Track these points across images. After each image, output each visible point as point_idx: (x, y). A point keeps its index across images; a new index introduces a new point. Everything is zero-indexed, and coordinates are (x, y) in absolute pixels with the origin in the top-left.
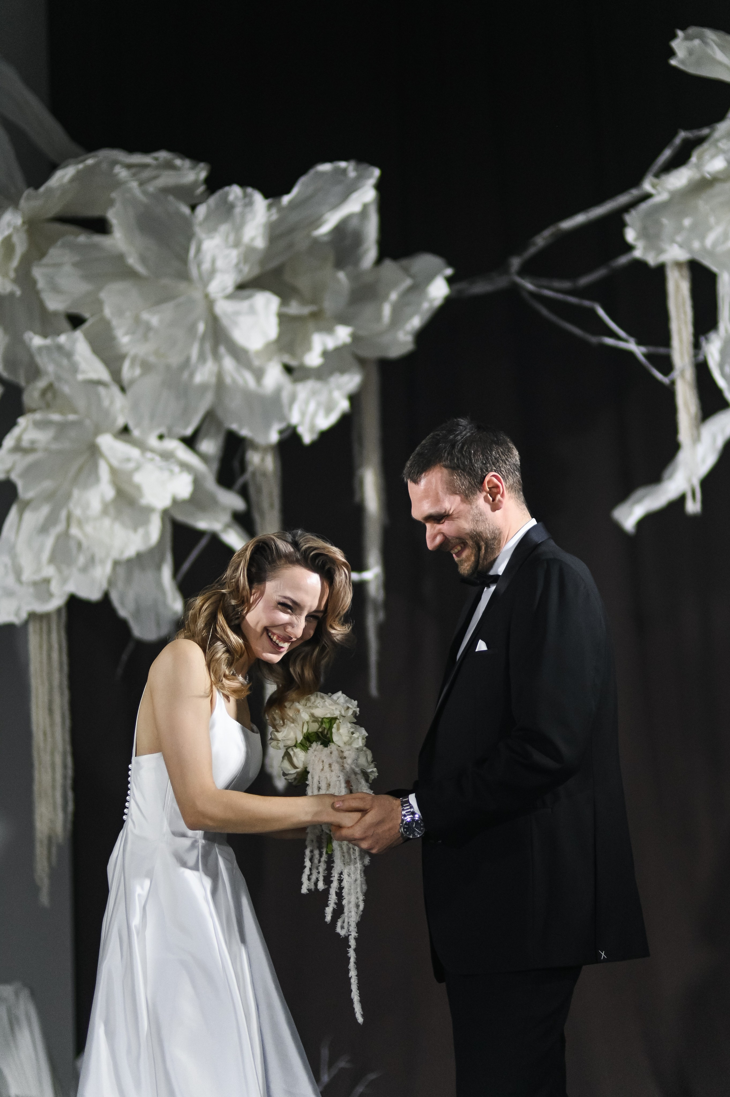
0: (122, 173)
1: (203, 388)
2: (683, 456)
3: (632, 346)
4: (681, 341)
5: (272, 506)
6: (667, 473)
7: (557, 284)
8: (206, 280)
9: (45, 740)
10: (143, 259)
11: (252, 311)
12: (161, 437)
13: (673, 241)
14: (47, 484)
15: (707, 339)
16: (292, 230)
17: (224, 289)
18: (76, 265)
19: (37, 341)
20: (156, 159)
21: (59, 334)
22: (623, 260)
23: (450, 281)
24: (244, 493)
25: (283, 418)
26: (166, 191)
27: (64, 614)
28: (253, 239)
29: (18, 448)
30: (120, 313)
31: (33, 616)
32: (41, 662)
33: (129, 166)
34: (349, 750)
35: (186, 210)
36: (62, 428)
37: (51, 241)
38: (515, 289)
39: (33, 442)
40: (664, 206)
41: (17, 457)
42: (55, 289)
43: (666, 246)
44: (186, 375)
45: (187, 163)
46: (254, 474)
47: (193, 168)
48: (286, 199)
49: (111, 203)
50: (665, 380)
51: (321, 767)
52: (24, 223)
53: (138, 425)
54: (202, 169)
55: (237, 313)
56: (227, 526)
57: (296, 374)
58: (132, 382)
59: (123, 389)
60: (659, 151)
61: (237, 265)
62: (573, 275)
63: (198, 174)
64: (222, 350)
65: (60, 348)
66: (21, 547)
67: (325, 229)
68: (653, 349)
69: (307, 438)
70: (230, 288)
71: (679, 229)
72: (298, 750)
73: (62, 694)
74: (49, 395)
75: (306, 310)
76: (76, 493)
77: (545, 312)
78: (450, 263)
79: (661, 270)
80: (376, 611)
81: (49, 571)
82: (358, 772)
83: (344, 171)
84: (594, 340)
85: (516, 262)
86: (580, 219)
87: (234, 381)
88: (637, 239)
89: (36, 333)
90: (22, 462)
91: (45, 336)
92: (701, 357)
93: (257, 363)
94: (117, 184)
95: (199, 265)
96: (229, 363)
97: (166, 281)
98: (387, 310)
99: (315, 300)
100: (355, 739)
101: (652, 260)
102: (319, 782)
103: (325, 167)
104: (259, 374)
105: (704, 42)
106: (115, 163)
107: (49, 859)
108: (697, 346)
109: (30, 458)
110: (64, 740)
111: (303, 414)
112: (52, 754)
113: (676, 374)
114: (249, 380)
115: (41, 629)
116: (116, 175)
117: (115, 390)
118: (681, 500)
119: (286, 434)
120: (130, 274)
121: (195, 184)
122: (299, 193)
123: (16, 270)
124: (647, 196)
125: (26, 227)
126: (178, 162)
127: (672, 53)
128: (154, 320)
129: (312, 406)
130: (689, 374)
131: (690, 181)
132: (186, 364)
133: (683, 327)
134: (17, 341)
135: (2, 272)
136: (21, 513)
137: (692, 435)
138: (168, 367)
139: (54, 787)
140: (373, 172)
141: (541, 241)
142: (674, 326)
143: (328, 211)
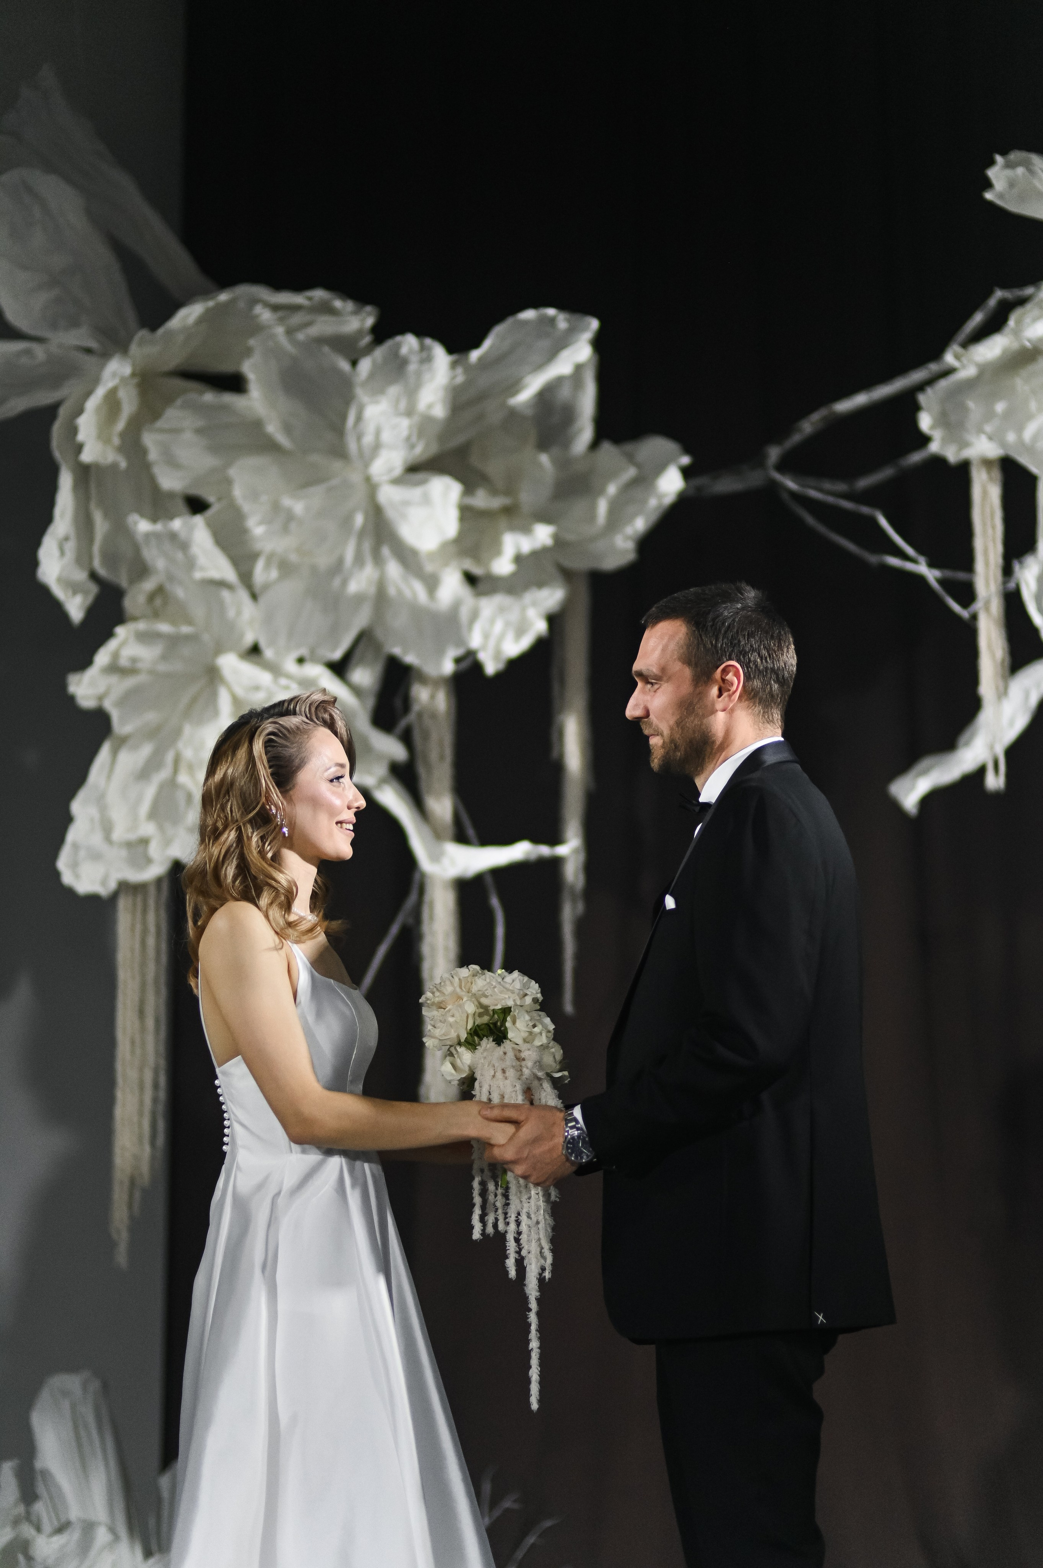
0: (265, 315)
1: (359, 599)
2: (986, 717)
3: (922, 568)
4: (987, 564)
5: (442, 757)
6: (963, 739)
7: (828, 485)
8: (367, 458)
9: (133, 1052)
10: (288, 429)
11: (426, 500)
12: (301, 661)
13: (980, 431)
14: (151, 717)
15: (1021, 563)
16: (482, 397)
17: (391, 470)
18: (199, 431)
19: (143, 526)
20: (310, 299)
21: (172, 518)
22: (916, 457)
23: (687, 472)
24: (407, 739)
25: (460, 641)
26: (321, 341)
27: (165, 886)
28: (430, 406)
29: (114, 668)
30: (254, 495)
31: (124, 887)
32: (132, 950)
33: (275, 308)
34: (529, 1050)
35: (344, 365)
36: (173, 642)
37: (168, 400)
38: (773, 487)
39: (134, 660)
40: (970, 384)
41: (114, 679)
42: (172, 462)
43: (971, 438)
44: (337, 582)
45: (350, 306)
46: (420, 715)
47: (356, 313)
48: (475, 355)
49: (248, 352)
50: (965, 614)
51: (492, 1073)
52: (133, 375)
53: (272, 643)
54: (369, 314)
55: (406, 503)
56: (382, 782)
57: (481, 586)
58: (266, 587)
59: (254, 597)
60: (968, 315)
61: (408, 439)
62: (849, 474)
63: (363, 320)
64: (386, 551)
65: (173, 536)
66: (113, 796)
67: (525, 396)
68: (949, 574)
69: (491, 668)
70: (398, 470)
71: (990, 415)
72: (462, 1050)
73: (157, 992)
74: (158, 602)
75: (497, 503)
76: (187, 729)
77: (810, 520)
78: (687, 450)
79: (964, 467)
80: (574, 902)
81: (148, 829)
82: (542, 1077)
83: (552, 321)
84: (873, 559)
85: (774, 453)
86: (860, 399)
87: (400, 592)
88: (933, 427)
89: (142, 515)
90: (120, 686)
91: (154, 520)
92: (1012, 585)
93: (429, 568)
94: (256, 328)
95: (359, 438)
96: (393, 569)
97: (315, 458)
98: (602, 507)
99: (510, 490)
100: (536, 1035)
101: (952, 456)
102: (490, 1092)
103: (529, 314)
104: (432, 583)
105: (1031, 171)
106: (254, 301)
107: (130, 1206)
108: (1007, 571)
109: (130, 682)
110: (157, 1052)
111: (486, 636)
112: (141, 1070)
113: (978, 606)
114: (419, 591)
115: (134, 905)
116: (257, 316)
117: (243, 595)
118: (981, 771)
119: (465, 665)
120: (270, 447)
121: (360, 333)
122: (491, 347)
123: (123, 435)
124: (949, 372)
125: (135, 381)
126: (338, 304)
127: (988, 184)
128: (298, 507)
129: (499, 626)
130: (996, 606)
131: (1005, 351)
132: (338, 567)
133: (991, 545)
134: (120, 528)
135: (103, 435)
136: (115, 752)
137: (997, 688)
138: (314, 569)
139: (141, 1114)
140: (589, 324)
141: (808, 426)
142: (979, 544)
143: (529, 373)
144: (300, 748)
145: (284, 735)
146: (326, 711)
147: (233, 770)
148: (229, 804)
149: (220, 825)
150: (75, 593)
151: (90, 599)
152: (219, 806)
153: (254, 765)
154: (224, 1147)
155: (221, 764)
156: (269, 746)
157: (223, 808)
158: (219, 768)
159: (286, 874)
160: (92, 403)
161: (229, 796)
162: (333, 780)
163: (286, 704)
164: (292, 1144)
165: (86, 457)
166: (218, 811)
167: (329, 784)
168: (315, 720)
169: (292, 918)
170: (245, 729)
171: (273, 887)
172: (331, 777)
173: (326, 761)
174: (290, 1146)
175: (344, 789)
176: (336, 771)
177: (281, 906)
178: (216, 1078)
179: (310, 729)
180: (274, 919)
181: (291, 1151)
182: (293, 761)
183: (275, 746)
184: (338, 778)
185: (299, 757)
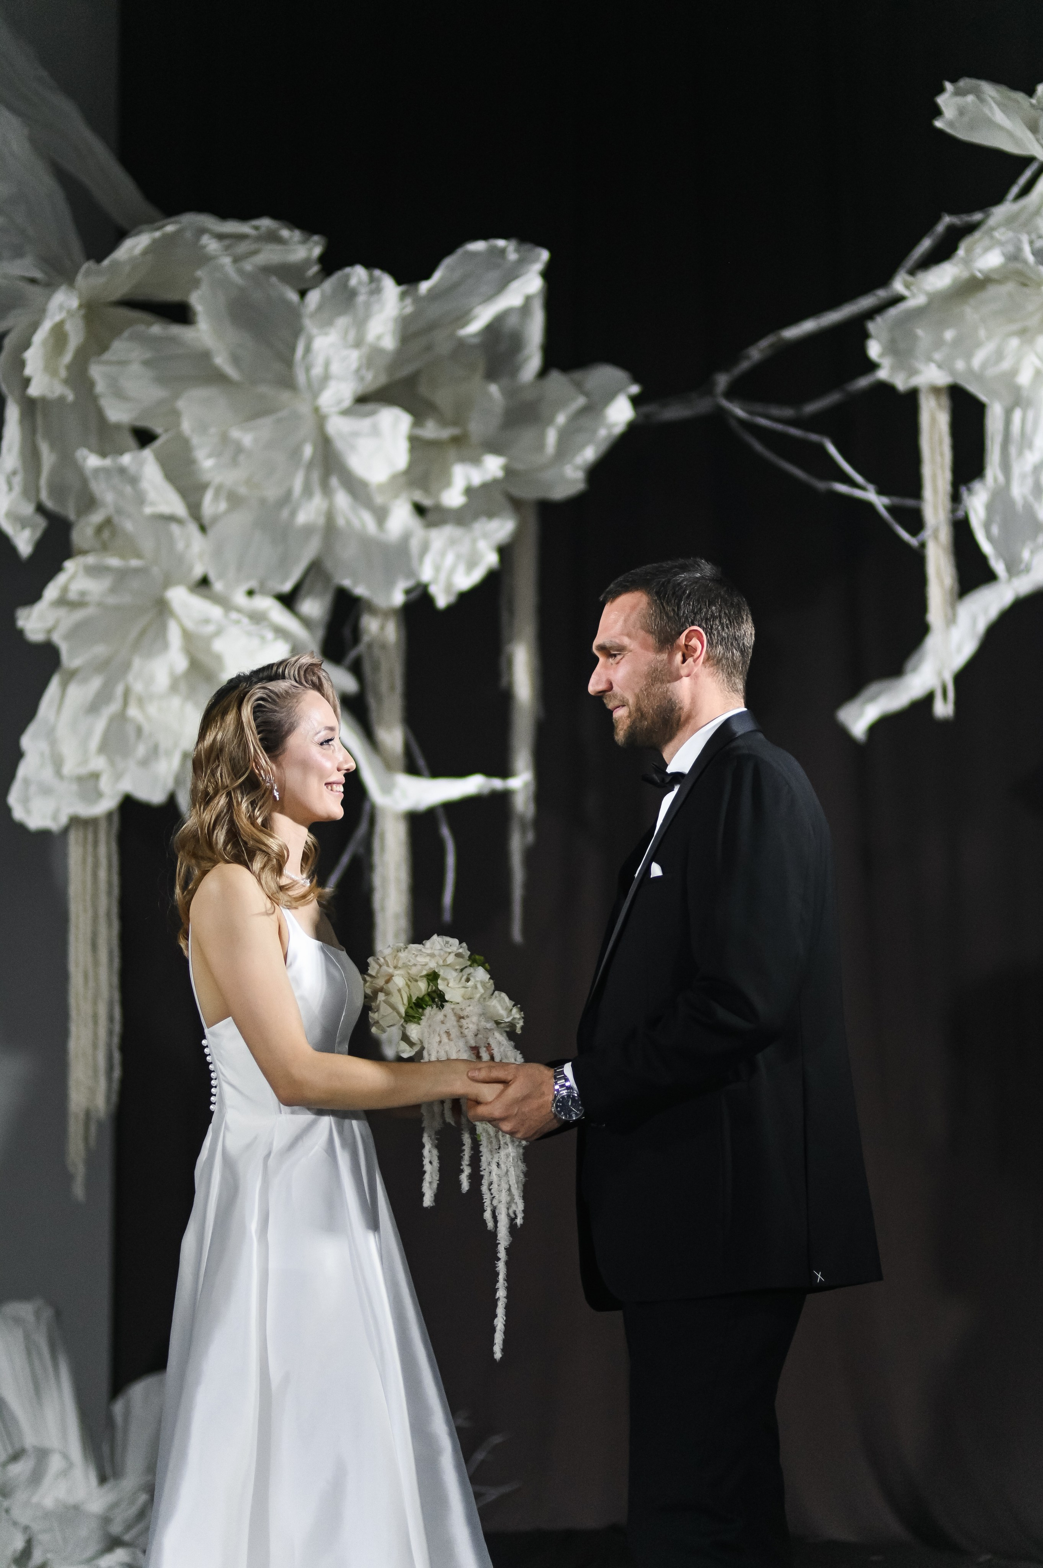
0: (212, 245)
1: (308, 531)
2: (933, 642)
3: (871, 495)
4: (935, 491)
5: (392, 688)
6: (910, 665)
7: (776, 411)
8: (316, 389)
9: (86, 985)
10: (236, 360)
11: (375, 431)
12: (251, 593)
13: (929, 359)
14: (100, 650)
15: (969, 490)
16: (431, 327)
17: (340, 402)
18: (146, 363)
19: (92, 461)
20: (256, 228)
21: (121, 453)
22: (863, 382)
23: (636, 401)
24: (356, 669)
25: (411, 573)
26: (268, 270)
27: (116, 819)
28: (379, 338)
29: (62, 601)
30: (202, 428)
31: (75, 821)
32: (84, 883)
33: (220, 237)
35: (293, 296)
36: (122, 576)
37: (116, 332)
38: (721, 414)
39: (83, 594)
40: (919, 312)
41: (62, 612)
42: (119, 394)
43: (920, 365)
44: (285, 513)
45: (297, 235)
46: (370, 646)
47: (304, 242)
48: (424, 287)
49: (196, 283)
50: (913, 541)
52: (81, 306)
53: (221, 576)
54: (316, 243)
55: (356, 434)
57: (431, 516)
58: (215, 519)
59: (203, 529)
60: (916, 241)
61: (358, 370)
62: (797, 400)
63: (310, 250)
64: (334, 481)
65: (122, 471)
66: (63, 730)
67: (475, 327)
68: (897, 501)
69: (442, 601)
70: (348, 402)
71: (939, 343)
73: (110, 925)
74: (106, 534)
75: (445, 433)
76: (137, 662)
77: (758, 447)
78: (636, 379)
79: (913, 395)
80: (524, 832)
81: (98, 763)
83: (503, 251)
84: (821, 485)
85: (722, 381)
86: (809, 326)
87: (348, 523)
88: (882, 355)
89: (91, 450)
90: (69, 619)
91: (103, 454)
92: (960, 514)
93: (379, 500)
94: (204, 259)
95: (308, 369)
96: (342, 499)
97: (263, 389)
98: (551, 437)
99: (458, 420)
101: (901, 383)
103: (478, 246)
104: (381, 515)
105: (980, 98)
106: (202, 231)
107: (86, 1139)
108: (956, 498)
109: (79, 615)
110: (111, 985)
111: (437, 569)
112: (95, 1003)
113: (927, 534)
114: (367, 521)
115: (85, 838)
116: (204, 247)
117: (192, 528)
118: (929, 699)
119: (414, 595)
120: (218, 378)
121: (307, 263)
122: (442, 279)
123: (69, 368)
124: (899, 299)
125: (82, 312)
126: (285, 233)
127: (937, 112)
128: (247, 439)
129: (450, 559)
130: (945, 535)
131: (955, 280)
132: (286, 498)
133: (939, 472)
134: (67, 460)
135: (50, 368)
136: (64, 686)
137: (946, 616)
138: (263, 501)
139: (95, 1046)
140: (539, 255)
141: (756, 353)
142: (927, 471)
143: (480, 304)
144: (289, 714)
145: (274, 700)
146: (314, 674)
147: (222, 736)
148: (219, 770)
149: (211, 790)
150: (23, 527)
151: (38, 533)
152: (209, 771)
153: (243, 729)
154: (212, 1107)
155: (211, 729)
156: (258, 711)
157: (213, 773)
158: (208, 734)
159: (277, 838)
160: (40, 337)
161: (219, 762)
162: (323, 743)
163: (275, 668)
164: (282, 1105)
165: (34, 391)
166: (208, 776)
167: (319, 748)
168: (305, 683)
169: (284, 881)
170: (234, 693)
171: (264, 851)
172: (321, 740)
173: (316, 725)
174: (280, 1107)
175: (333, 751)
176: (326, 735)
177: (273, 870)
178: (204, 1037)
179: (299, 693)
180: (266, 883)
181: (281, 1112)
182: (283, 726)
183: (264, 711)
184: (328, 741)
185: (289, 721)
